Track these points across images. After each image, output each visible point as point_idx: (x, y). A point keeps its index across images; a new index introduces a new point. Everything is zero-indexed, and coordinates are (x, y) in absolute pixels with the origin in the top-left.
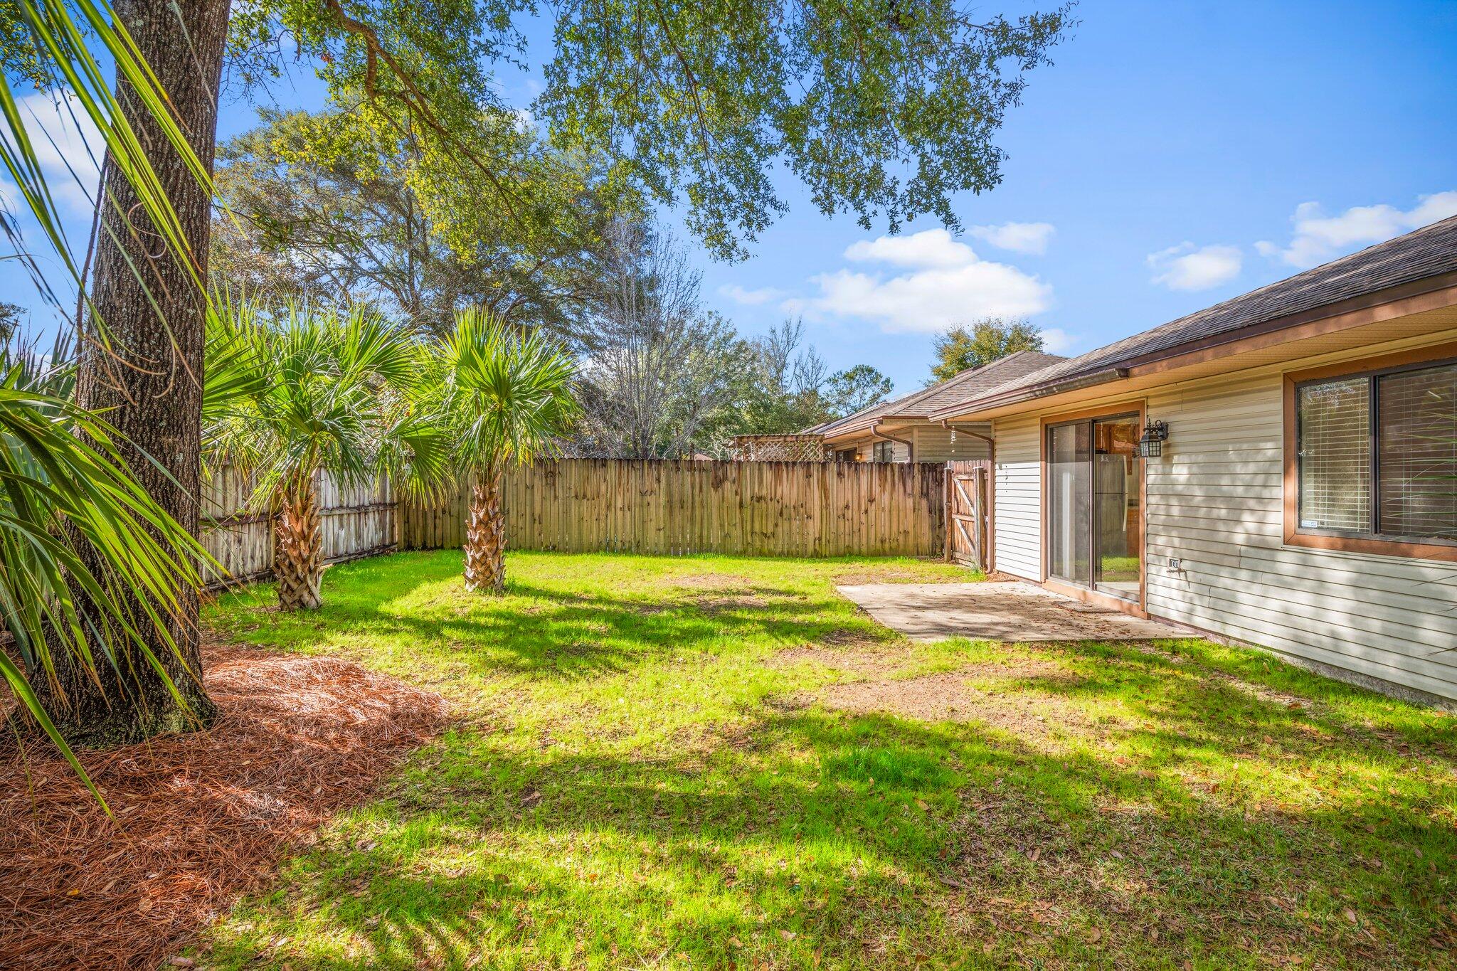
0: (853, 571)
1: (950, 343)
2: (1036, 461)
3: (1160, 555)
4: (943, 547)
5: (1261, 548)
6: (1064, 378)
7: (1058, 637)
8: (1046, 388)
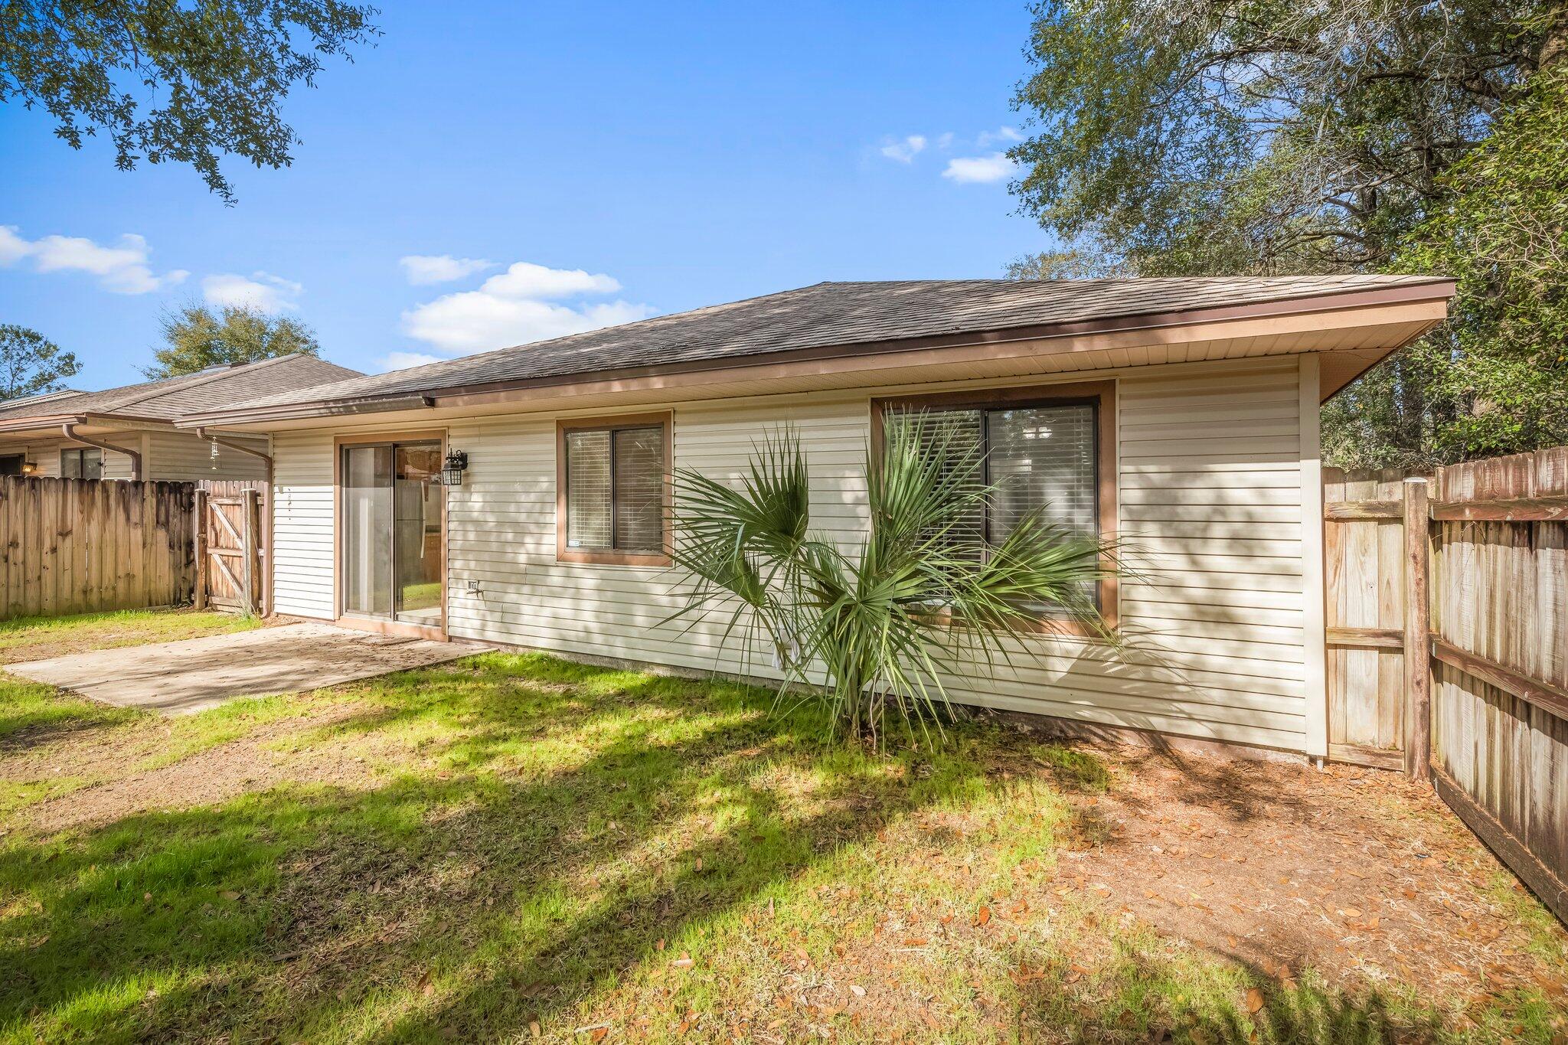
0: (31, 640)
1: (186, 322)
2: (330, 484)
3: (458, 578)
4: (192, 591)
5: (539, 565)
6: (365, 398)
7: (362, 674)
8: (345, 405)
